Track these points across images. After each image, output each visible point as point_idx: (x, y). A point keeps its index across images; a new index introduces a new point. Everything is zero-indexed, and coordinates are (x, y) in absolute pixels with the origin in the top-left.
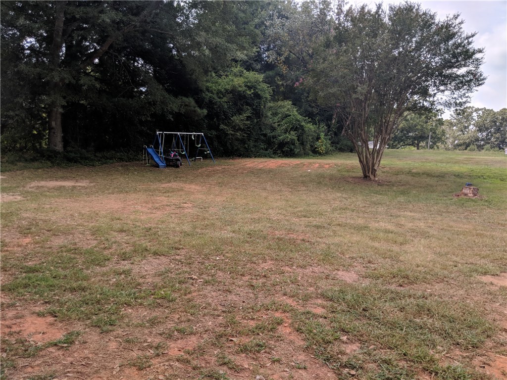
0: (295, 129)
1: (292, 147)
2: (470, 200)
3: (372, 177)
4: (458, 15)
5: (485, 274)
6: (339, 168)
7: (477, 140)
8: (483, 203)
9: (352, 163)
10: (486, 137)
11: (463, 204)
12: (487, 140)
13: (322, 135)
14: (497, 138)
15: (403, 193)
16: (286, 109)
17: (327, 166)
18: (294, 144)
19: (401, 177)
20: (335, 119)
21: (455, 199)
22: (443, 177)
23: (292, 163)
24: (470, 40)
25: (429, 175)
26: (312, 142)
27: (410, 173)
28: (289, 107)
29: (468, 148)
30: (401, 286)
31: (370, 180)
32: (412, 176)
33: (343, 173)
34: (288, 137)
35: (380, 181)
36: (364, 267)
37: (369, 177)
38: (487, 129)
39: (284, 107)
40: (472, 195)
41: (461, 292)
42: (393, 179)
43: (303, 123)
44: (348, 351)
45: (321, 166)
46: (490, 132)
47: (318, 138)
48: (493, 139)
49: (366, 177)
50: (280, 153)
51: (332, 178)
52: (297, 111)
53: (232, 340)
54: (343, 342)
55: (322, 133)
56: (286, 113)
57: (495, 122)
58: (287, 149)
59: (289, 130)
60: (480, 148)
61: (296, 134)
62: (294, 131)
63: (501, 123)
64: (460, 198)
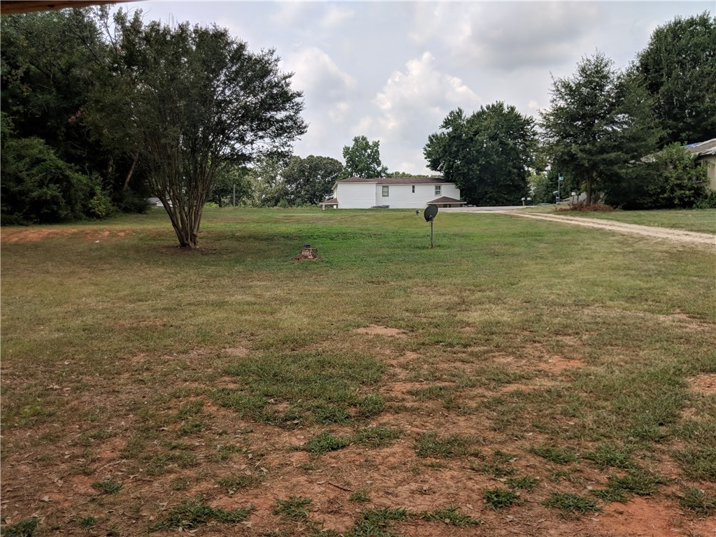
0: (56, 180)
1: (55, 207)
2: (311, 262)
3: (191, 244)
4: (274, 51)
5: (358, 327)
6: (141, 236)
7: (287, 193)
8: (324, 264)
9: (157, 228)
10: (296, 189)
11: (307, 267)
12: (297, 193)
13: (98, 189)
14: (307, 191)
15: (237, 261)
16: (36, 151)
17: (122, 234)
18: (57, 203)
19: (225, 243)
20: (112, 166)
21: (296, 263)
22: (272, 240)
23: (65, 233)
24: (287, 80)
25: (255, 237)
26: (83, 200)
27: (233, 237)
28: (41, 147)
29: (279, 204)
30: (294, 350)
31: (190, 248)
32: (238, 240)
33: (150, 242)
34: (46, 193)
35: (203, 250)
36: (249, 340)
37: (189, 245)
38: (296, 180)
39: (31, 147)
40: (311, 257)
41: (347, 344)
42: (217, 245)
43: (68, 172)
44: (281, 410)
45: (113, 235)
46: (299, 183)
47: (92, 194)
48: (303, 193)
49: (184, 245)
50: (35, 218)
51: (137, 249)
52: (55, 154)
53: (163, 430)
54: (273, 404)
55: (98, 187)
56: (39, 156)
57: (303, 171)
58: (46, 211)
59: (46, 182)
60: (291, 203)
61: (58, 188)
62: (55, 184)
63: (309, 173)
64: (301, 261)
